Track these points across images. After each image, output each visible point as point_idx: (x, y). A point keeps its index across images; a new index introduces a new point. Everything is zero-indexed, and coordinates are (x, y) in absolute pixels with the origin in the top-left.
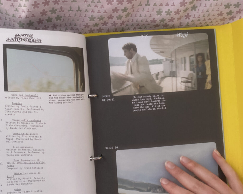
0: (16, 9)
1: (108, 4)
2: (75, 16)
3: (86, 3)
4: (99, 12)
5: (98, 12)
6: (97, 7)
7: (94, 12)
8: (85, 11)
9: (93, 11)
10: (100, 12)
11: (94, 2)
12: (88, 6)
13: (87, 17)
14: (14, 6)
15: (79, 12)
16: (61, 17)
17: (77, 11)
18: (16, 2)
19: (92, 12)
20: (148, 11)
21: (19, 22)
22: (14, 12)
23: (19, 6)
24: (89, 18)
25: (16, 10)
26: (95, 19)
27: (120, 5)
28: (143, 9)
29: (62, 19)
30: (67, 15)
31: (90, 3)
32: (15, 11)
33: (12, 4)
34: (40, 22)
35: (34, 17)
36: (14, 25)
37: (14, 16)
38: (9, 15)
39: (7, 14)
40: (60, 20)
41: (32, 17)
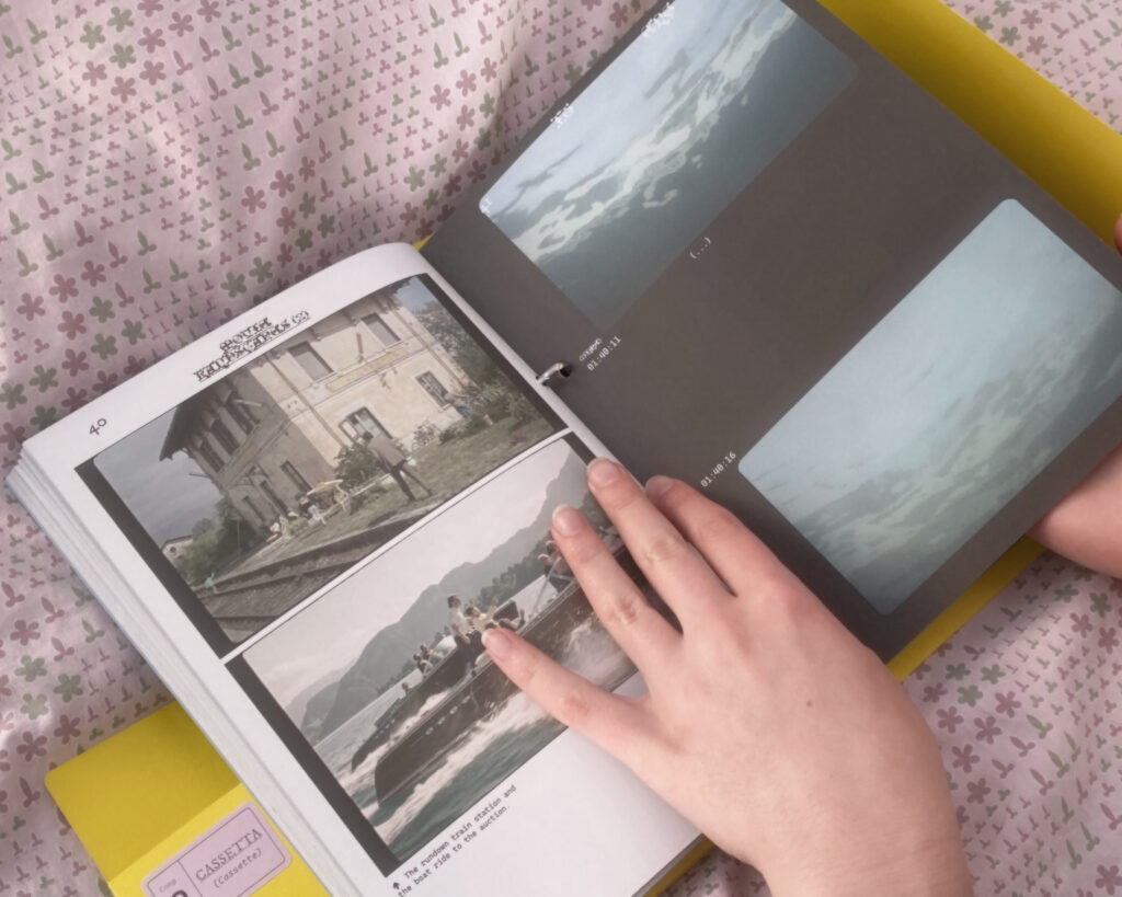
0: (201, 241)
1: (439, 108)
2: (367, 195)
3: (379, 135)
4: (426, 146)
5: (424, 149)
6: (415, 132)
7: (412, 154)
8: (388, 164)
9: (408, 153)
10: (429, 145)
11: (401, 121)
12: (389, 142)
13: (401, 181)
14: (189, 237)
15: (372, 175)
16: (332, 218)
17: (367, 174)
18: (188, 224)
19: (406, 157)
20: (543, 88)
21: (226, 280)
22: (200, 252)
23: (203, 230)
24: (406, 180)
25: (203, 244)
26: (424, 178)
27: (470, 93)
28: (528, 89)
29: (336, 224)
30: (346, 204)
31: (391, 129)
32: (200, 248)
33: (182, 232)
34: (285, 255)
35: (263, 244)
36: (209, 303)
37: (203, 266)
38: (185, 275)
39: (178, 275)
40: (333, 231)
41: (257, 243)
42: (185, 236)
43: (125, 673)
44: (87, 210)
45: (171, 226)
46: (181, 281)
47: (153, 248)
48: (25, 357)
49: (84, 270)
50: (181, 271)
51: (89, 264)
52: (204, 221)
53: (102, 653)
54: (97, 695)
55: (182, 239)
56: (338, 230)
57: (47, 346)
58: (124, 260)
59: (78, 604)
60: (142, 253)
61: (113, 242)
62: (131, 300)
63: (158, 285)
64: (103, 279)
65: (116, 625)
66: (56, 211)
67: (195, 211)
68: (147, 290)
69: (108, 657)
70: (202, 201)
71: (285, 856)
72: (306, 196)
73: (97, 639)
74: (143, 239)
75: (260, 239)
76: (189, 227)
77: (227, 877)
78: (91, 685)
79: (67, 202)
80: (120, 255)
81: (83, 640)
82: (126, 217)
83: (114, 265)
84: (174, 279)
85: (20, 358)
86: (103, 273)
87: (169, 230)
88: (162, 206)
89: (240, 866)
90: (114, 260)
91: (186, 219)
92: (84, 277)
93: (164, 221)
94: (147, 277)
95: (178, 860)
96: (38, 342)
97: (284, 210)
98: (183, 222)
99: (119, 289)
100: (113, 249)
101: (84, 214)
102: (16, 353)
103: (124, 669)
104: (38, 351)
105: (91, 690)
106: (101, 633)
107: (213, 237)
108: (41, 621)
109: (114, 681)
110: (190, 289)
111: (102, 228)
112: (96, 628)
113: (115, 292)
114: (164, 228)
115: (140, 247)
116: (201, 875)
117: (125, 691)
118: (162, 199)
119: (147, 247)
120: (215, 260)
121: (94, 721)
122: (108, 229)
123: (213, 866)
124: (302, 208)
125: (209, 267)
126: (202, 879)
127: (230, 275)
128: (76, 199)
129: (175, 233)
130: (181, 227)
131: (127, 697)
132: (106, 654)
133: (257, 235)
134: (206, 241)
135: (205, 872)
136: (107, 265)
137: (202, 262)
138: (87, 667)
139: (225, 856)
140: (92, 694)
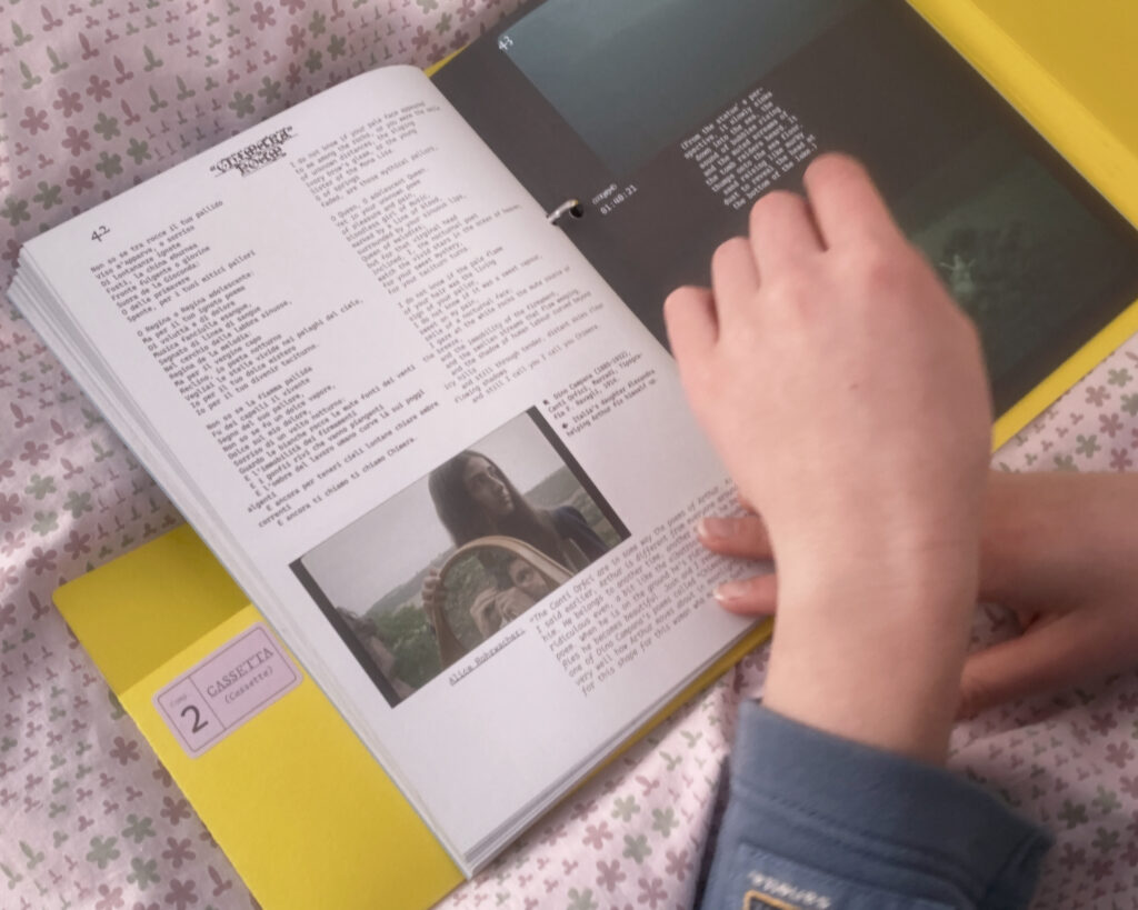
0: (209, 58)
2: (378, 16)
14: (197, 53)
16: (343, 40)
18: (195, 39)
21: (233, 99)
22: (208, 69)
23: (211, 46)
25: (211, 61)
29: (346, 46)
30: (357, 25)
32: (208, 65)
33: (189, 48)
34: (294, 77)
35: (272, 64)
36: (216, 124)
37: (211, 84)
38: (192, 93)
39: (185, 93)
40: (343, 53)
41: (267, 62)
42: (192, 52)
43: (135, 493)
44: (92, 23)
45: (178, 41)
46: (189, 100)
47: (160, 63)
48: (28, 173)
49: (89, 85)
50: (188, 89)
51: (94, 79)
52: (212, 37)
53: (111, 472)
54: (107, 512)
55: (189, 55)
56: (349, 52)
57: (51, 162)
58: (130, 76)
59: (88, 427)
60: (148, 69)
61: (119, 56)
62: (137, 118)
63: (164, 104)
64: (108, 95)
65: (125, 447)
66: (59, 23)
67: (202, 27)
68: (153, 109)
69: (117, 477)
70: (210, 15)
71: (296, 674)
72: (316, 14)
73: (106, 459)
74: (149, 54)
75: (269, 58)
76: (196, 43)
77: (237, 694)
78: (100, 502)
79: (71, 14)
80: (126, 71)
81: (93, 460)
82: (132, 30)
83: (120, 81)
84: (181, 97)
85: (24, 173)
86: (108, 89)
87: (176, 45)
88: (169, 21)
89: (252, 684)
90: (120, 75)
91: (193, 34)
92: (90, 92)
93: (170, 36)
94: (154, 95)
95: (189, 677)
96: (41, 157)
97: (294, 28)
98: (190, 38)
99: (125, 107)
100: (119, 64)
101: (88, 26)
102: (20, 168)
103: (133, 489)
104: (41, 166)
105: (100, 507)
106: (110, 454)
107: (221, 53)
108: (51, 443)
109: (123, 500)
110: (197, 109)
111: (107, 41)
112: (106, 449)
113: (120, 109)
114: (171, 43)
115: (146, 62)
116: (212, 691)
117: (134, 510)
118: (169, 13)
119: (153, 63)
120: (222, 78)
121: (104, 538)
122: (114, 42)
123: (224, 683)
124: (312, 27)
125: (216, 85)
126: (212, 696)
127: (238, 95)
128: (80, 10)
129: (181, 48)
130: (186, 43)
131: (136, 516)
132: (115, 474)
133: (266, 53)
134: (214, 58)
135: (216, 687)
136: (112, 81)
137: (209, 80)
138: (97, 485)
139: (236, 672)
140: (102, 511)
